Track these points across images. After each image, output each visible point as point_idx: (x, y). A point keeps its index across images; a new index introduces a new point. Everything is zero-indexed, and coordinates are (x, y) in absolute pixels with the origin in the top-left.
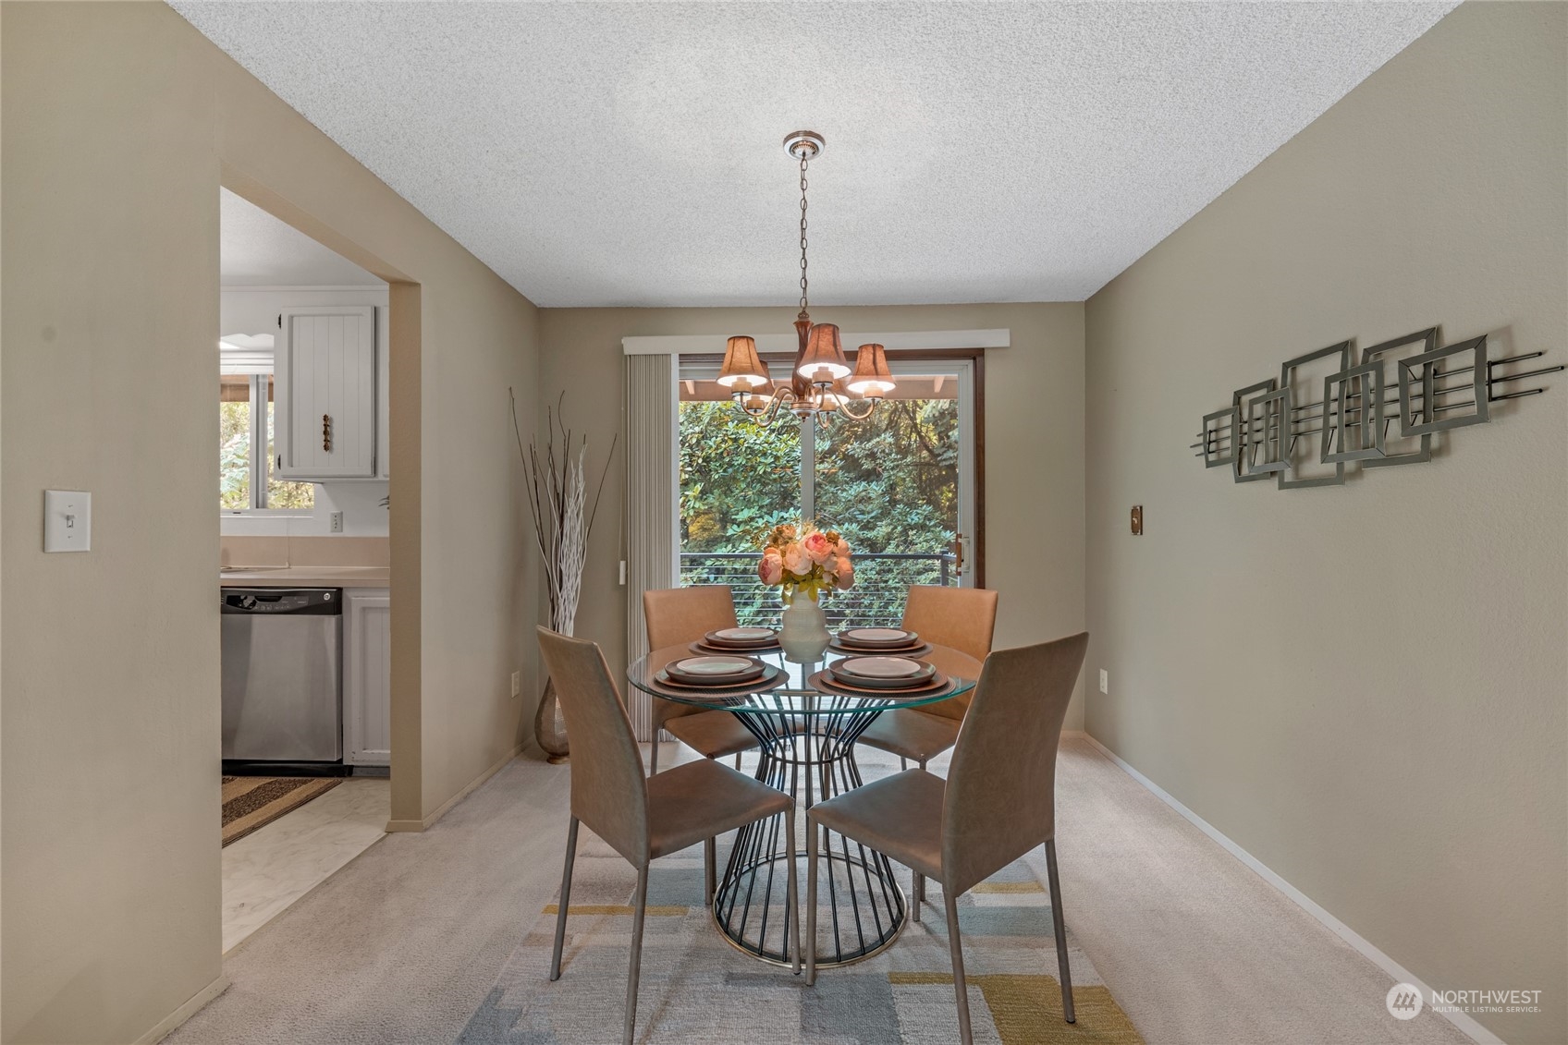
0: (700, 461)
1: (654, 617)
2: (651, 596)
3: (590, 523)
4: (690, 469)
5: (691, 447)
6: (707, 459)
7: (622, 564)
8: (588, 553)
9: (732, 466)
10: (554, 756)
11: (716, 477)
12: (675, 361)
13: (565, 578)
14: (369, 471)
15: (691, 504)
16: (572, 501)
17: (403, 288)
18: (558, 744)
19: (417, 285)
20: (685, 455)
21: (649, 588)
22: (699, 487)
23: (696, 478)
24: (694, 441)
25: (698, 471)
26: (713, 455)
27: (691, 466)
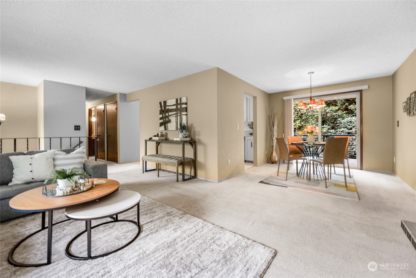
0: (300, 115)
1: (289, 140)
2: (289, 137)
3: (278, 127)
4: (297, 117)
5: (297, 112)
6: (302, 114)
7: (283, 134)
8: (278, 132)
9: (308, 115)
10: (273, 163)
11: (304, 118)
12: (292, 100)
13: (274, 136)
14: (246, 121)
15: (298, 124)
16: (275, 124)
17: (255, 98)
18: (273, 161)
19: (256, 97)
20: (296, 114)
21: (288, 136)
22: (299, 121)
23: (299, 118)
24: (298, 110)
25: (299, 117)
26: (303, 113)
27: (297, 116)
